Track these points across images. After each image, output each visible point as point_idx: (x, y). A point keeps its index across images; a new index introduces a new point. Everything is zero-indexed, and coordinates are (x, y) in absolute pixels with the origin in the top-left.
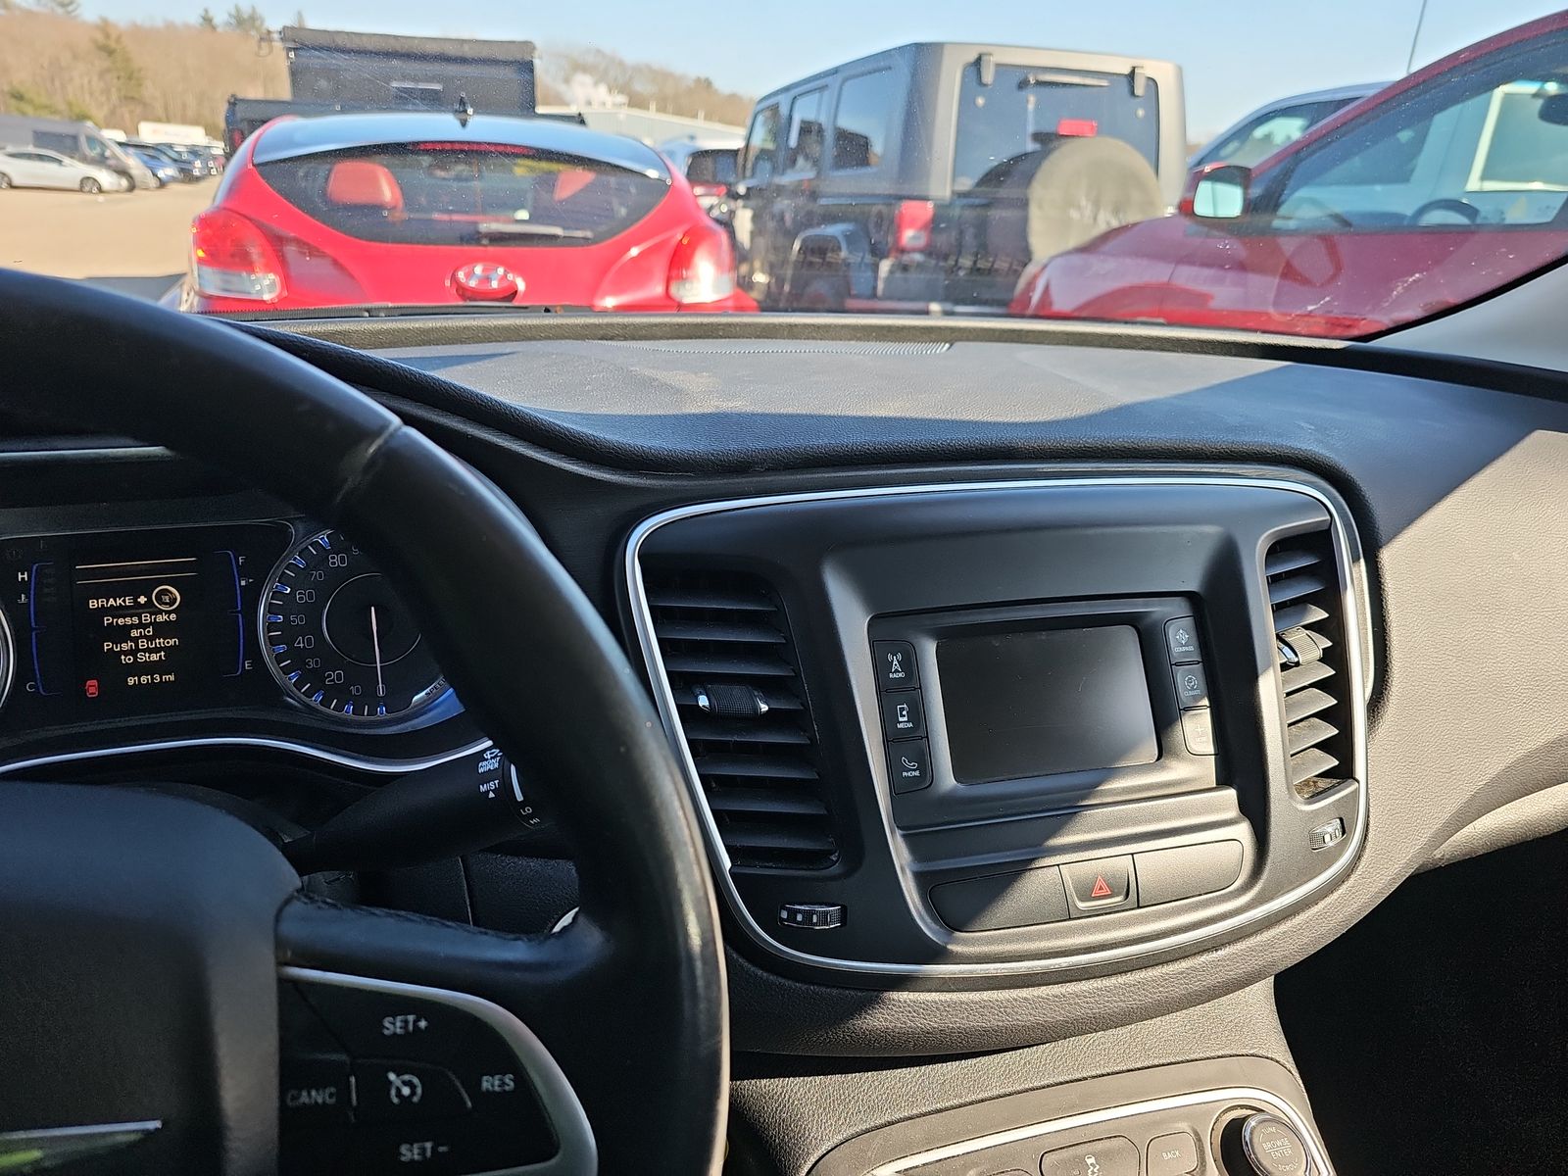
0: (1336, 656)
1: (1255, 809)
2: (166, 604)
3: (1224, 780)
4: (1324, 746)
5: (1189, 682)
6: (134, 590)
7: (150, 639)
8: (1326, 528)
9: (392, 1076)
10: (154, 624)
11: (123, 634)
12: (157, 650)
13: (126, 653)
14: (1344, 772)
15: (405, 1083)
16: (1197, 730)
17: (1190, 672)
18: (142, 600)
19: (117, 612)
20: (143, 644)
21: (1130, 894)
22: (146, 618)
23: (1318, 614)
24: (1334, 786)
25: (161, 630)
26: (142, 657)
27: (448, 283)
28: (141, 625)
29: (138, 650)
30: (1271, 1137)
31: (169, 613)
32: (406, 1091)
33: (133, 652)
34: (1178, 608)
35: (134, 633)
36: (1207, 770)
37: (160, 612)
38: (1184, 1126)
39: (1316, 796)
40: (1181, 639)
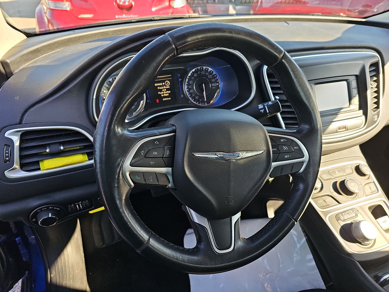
0: (378, 87)
1: (365, 114)
2: (167, 84)
3: (360, 109)
4: (375, 103)
5: (355, 91)
6: (162, 82)
7: (166, 91)
8: (378, 61)
9: (284, 147)
10: (166, 88)
11: (161, 90)
12: (167, 93)
13: (162, 94)
14: (378, 107)
15: (285, 148)
16: (356, 100)
17: (355, 90)
18: (164, 84)
19: (160, 86)
20: (165, 92)
21: (346, 128)
22: (165, 87)
23: (375, 78)
24: (376, 110)
25: (167, 90)
26: (165, 95)
27: (115, 3)
28: (164, 89)
29: (164, 94)
30: (364, 167)
31: (168, 86)
32: (286, 149)
33: (163, 94)
34: (354, 78)
35: (163, 90)
36: (357, 107)
37: (166, 86)
38: (350, 166)
39: (374, 111)
40: (354, 84)
